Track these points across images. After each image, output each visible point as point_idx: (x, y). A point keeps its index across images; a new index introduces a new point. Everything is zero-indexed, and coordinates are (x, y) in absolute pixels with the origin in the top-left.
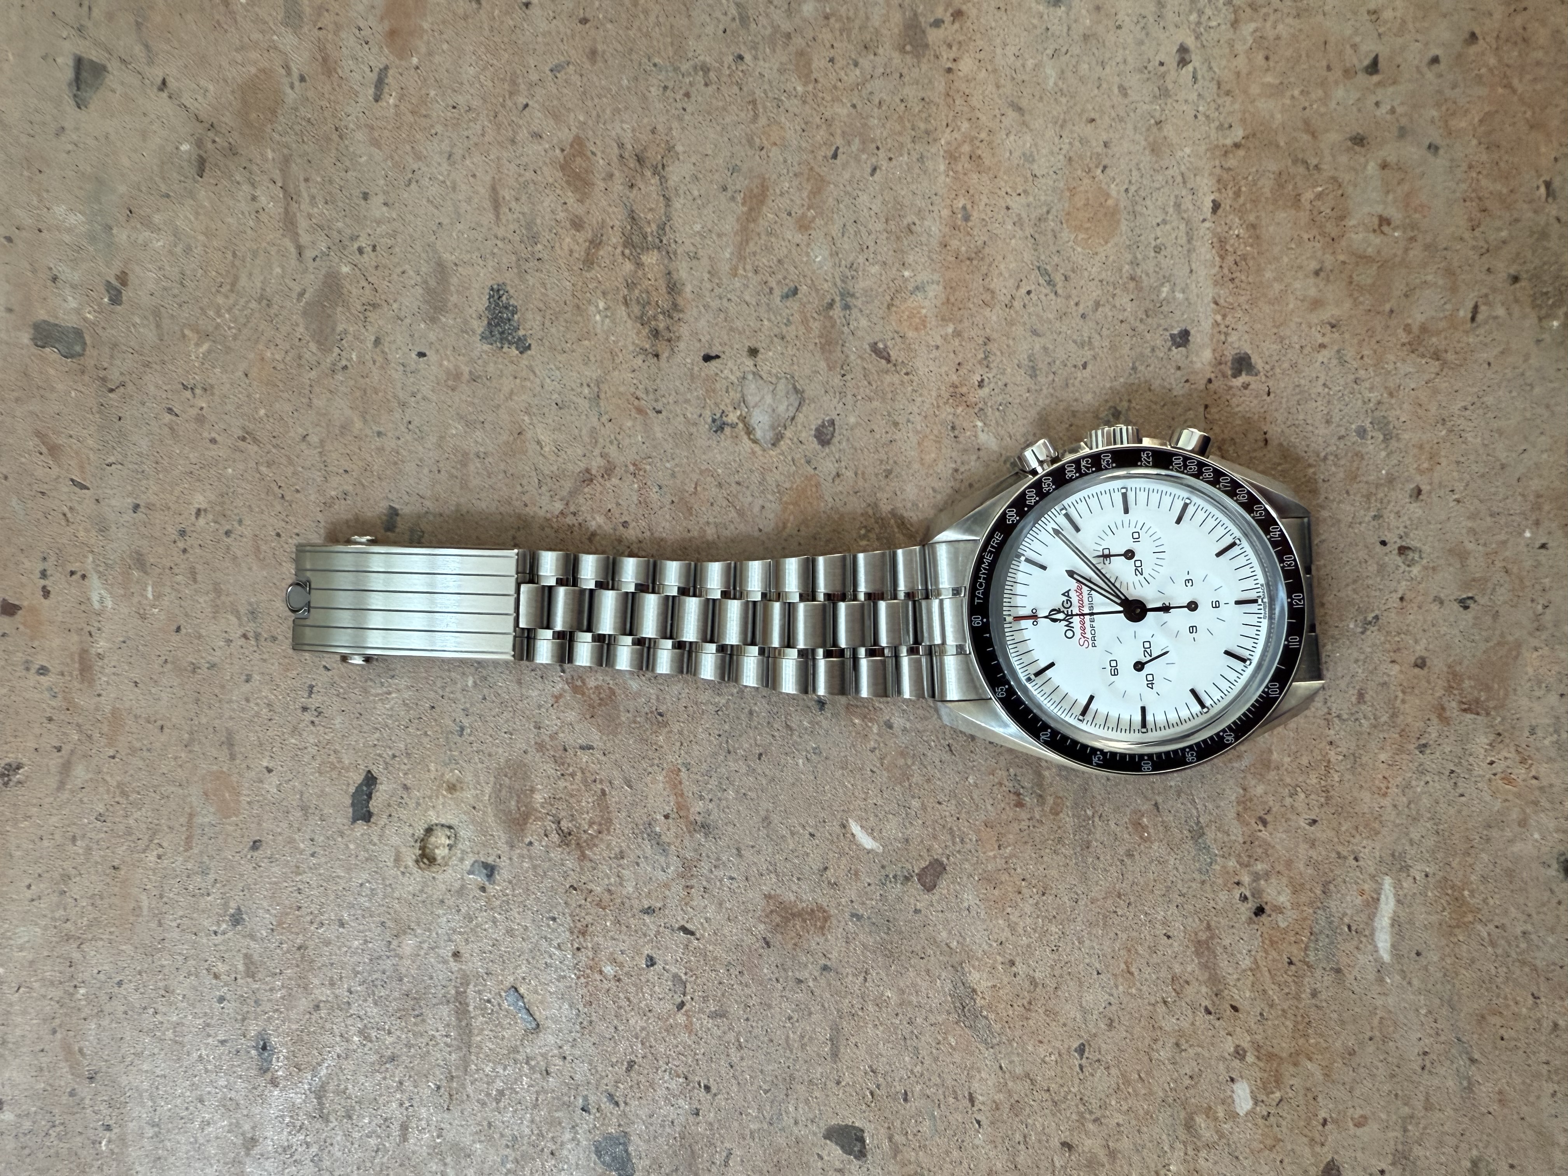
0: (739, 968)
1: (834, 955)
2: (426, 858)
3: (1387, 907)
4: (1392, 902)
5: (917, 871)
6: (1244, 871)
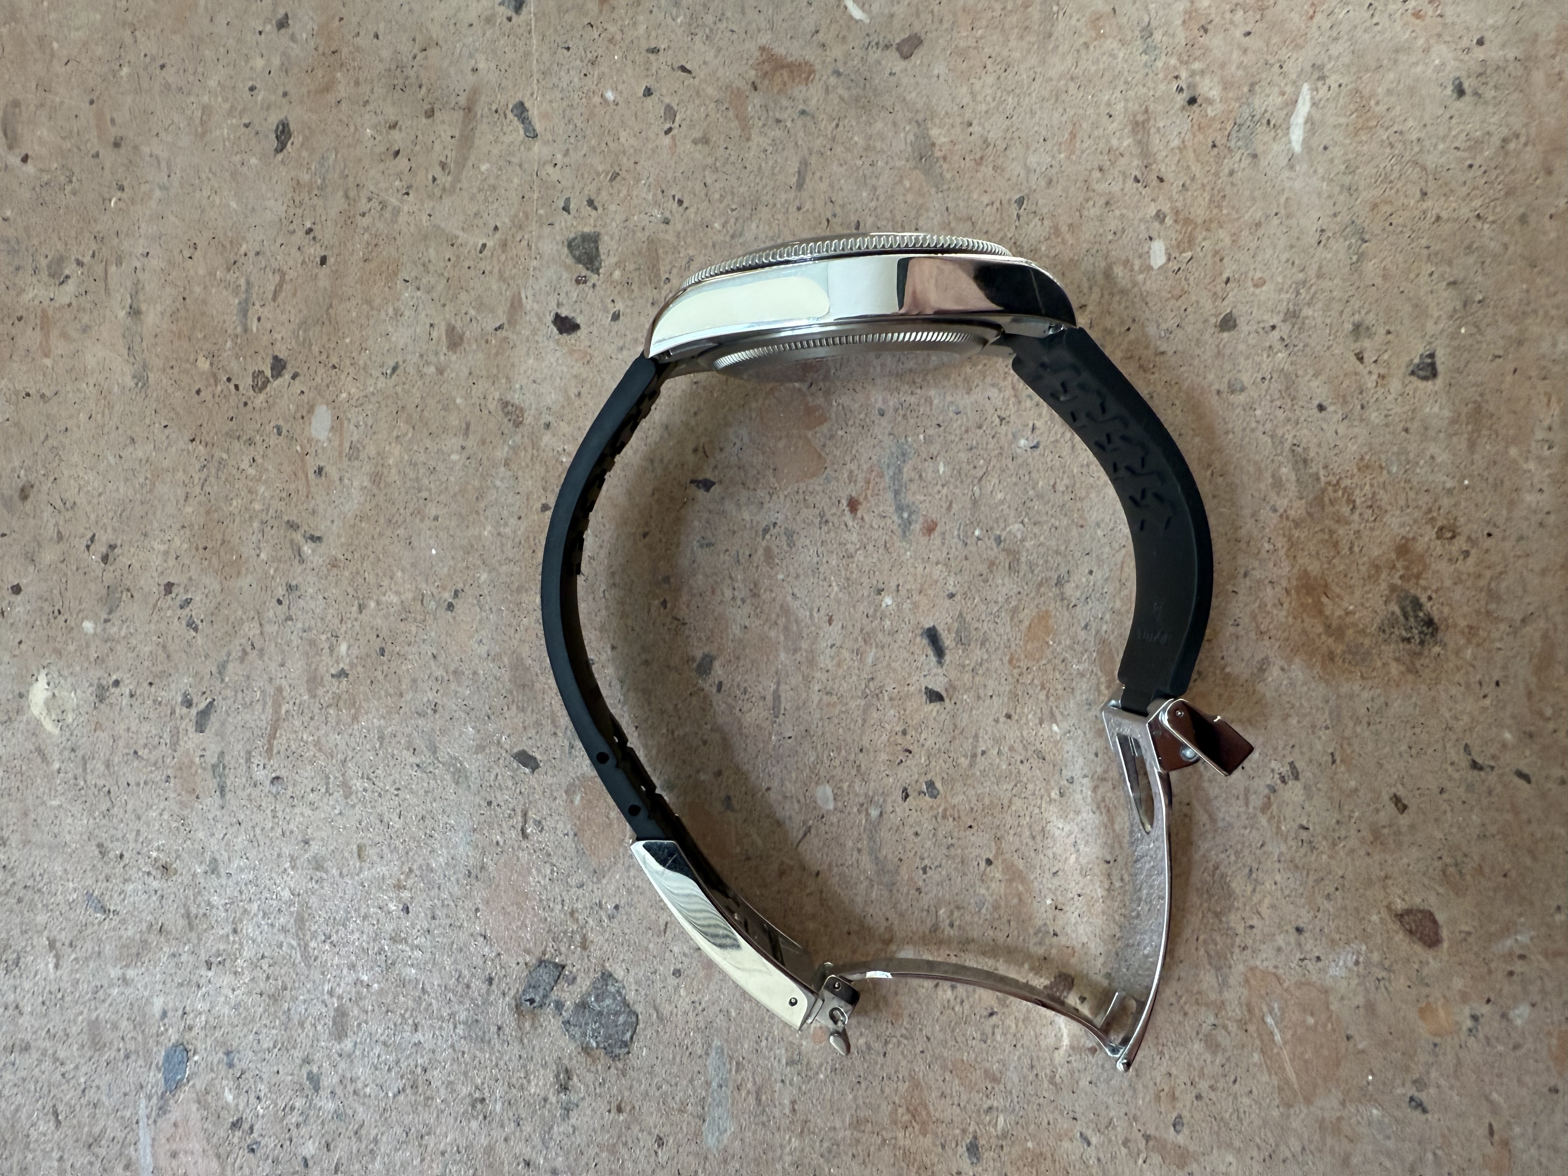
0: (726, 105)
1: (814, 102)
3: (1303, 108)
4: (1308, 104)
5: (898, 41)
6: (1183, 68)
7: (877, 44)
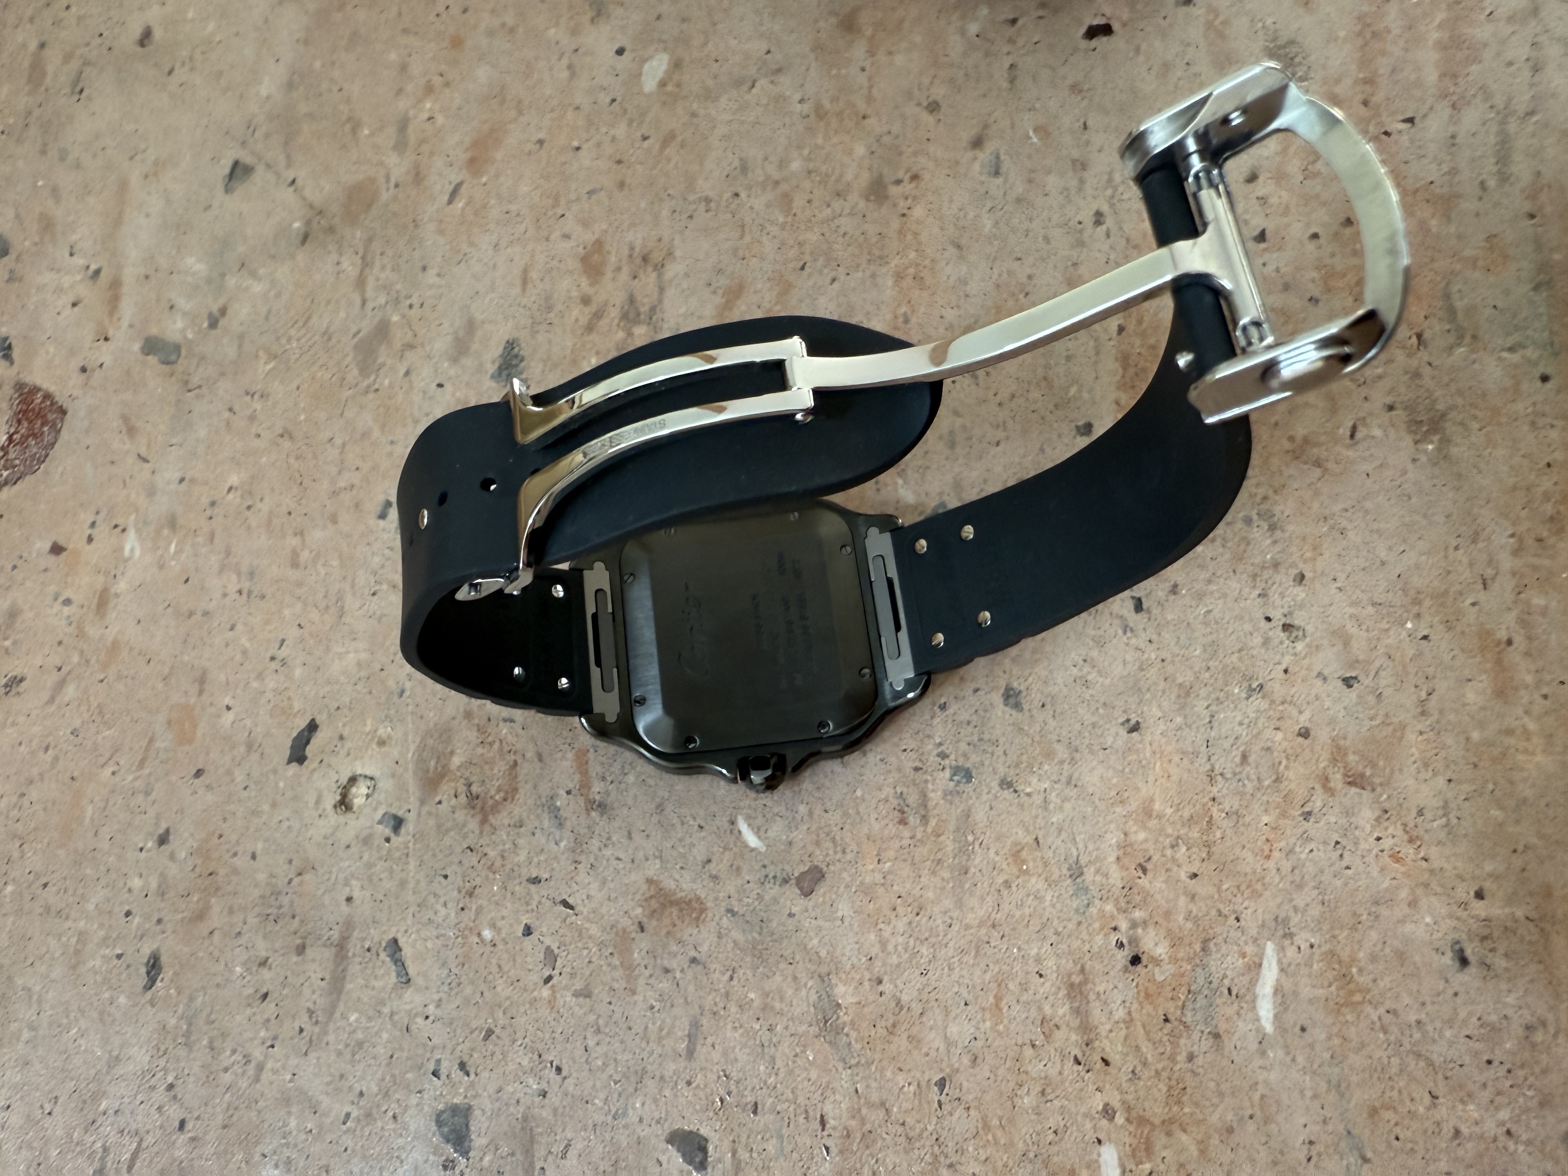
0: (610, 950)
1: (704, 948)
2: (344, 803)
3: (1270, 974)
4: (1275, 969)
5: (796, 874)
6: (1121, 917)
7: (775, 877)
